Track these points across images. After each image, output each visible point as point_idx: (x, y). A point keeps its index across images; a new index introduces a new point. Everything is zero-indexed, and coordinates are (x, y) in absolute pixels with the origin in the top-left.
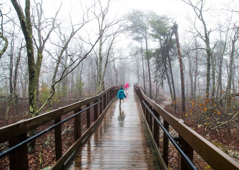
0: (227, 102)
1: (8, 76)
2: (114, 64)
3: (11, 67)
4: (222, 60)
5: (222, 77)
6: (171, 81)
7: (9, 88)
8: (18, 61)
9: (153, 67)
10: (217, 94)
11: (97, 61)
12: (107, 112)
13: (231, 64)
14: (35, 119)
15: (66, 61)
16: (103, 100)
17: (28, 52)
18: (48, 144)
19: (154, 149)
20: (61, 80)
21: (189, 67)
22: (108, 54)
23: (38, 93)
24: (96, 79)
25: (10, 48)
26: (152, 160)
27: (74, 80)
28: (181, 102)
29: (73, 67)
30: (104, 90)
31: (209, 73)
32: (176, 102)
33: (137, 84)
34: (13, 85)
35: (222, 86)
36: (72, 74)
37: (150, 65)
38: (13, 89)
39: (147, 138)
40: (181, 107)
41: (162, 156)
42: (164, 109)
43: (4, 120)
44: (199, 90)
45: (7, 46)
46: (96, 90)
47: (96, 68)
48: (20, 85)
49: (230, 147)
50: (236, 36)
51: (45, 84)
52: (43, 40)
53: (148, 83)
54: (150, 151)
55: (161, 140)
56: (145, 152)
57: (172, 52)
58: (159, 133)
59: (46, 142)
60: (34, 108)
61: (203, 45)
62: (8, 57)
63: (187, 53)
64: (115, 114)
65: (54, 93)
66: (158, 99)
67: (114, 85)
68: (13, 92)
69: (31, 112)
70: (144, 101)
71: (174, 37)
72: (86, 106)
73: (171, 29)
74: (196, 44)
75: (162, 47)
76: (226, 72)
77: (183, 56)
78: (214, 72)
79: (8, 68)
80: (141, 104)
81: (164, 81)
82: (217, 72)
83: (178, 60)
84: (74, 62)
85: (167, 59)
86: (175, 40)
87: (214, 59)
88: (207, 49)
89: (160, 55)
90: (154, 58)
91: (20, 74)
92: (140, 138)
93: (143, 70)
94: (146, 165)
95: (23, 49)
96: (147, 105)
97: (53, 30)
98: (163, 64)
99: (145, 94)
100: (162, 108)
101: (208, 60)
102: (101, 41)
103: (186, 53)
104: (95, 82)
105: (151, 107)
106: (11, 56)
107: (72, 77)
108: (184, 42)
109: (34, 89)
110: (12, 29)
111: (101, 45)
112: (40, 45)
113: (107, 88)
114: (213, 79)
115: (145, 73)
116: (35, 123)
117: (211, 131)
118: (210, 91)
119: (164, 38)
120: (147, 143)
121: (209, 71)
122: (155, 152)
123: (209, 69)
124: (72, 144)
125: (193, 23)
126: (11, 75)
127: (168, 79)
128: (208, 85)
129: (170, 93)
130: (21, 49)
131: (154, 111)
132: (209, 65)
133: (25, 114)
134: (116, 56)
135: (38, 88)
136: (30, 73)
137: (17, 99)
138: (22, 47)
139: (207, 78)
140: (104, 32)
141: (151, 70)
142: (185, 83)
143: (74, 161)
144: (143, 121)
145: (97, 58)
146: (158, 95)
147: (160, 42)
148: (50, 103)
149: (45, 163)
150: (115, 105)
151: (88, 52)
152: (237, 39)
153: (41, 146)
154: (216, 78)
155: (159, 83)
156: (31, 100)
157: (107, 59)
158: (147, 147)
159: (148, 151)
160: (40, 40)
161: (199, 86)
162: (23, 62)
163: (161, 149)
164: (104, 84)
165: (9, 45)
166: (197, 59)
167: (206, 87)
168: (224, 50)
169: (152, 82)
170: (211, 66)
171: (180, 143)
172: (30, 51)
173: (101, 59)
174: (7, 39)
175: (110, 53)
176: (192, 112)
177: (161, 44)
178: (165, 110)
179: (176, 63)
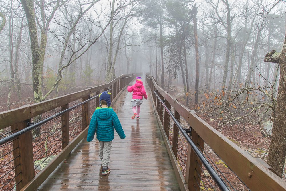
0: (244, 97)
1: (9, 59)
2: (126, 51)
3: (10, 48)
4: (244, 51)
5: (242, 70)
6: (184, 72)
7: (10, 72)
8: (19, 42)
9: (167, 56)
10: (235, 87)
11: (108, 47)
12: (117, 101)
13: (254, 55)
14: (40, 105)
15: (74, 45)
16: (113, 89)
17: (30, 32)
18: (54, 132)
19: (164, 140)
20: (68, 65)
21: (206, 58)
22: (119, 39)
23: (43, 78)
24: (107, 66)
25: (9, 26)
26: (161, 151)
27: (83, 67)
28: (194, 94)
29: (82, 51)
30: (115, 78)
31: (228, 65)
32: (189, 94)
33: (149, 74)
34: (14, 69)
35: (241, 80)
36: (81, 60)
37: (164, 53)
38: (14, 73)
39: (156, 129)
40: (194, 100)
41: (172, 147)
42: (176, 99)
43: (5, 107)
44: (215, 82)
45: (5, 24)
46: (106, 78)
47: (106, 55)
48: (22, 69)
49: (244, 144)
50: (264, 23)
51: (51, 70)
52: (47, 19)
53: (160, 74)
54: (160, 142)
55: (171, 132)
56: (155, 143)
57: (188, 40)
58: (169, 124)
59: (52, 131)
60: (39, 94)
61: (224, 32)
62: (6, 37)
63: (205, 42)
64: (125, 104)
65: (60, 79)
66: (170, 90)
67: (125, 73)
68: (15, 76)
69: (36, 99)
70: (156, 92)
71: (192, 23)
72: (95, 93)
73: (190, 13)
74: (216, 32)
75: (177, 34)
76: (247, 64)
77: (200, 45)
78: (233, 63)
79: (7, 49)
80: (152, 94)
81: (178, 71)
82: (236, 64)
83: (195, 49)
84: (83, 47)
85: (183, 48)
86: (193, 26)
87: (234, 49)
88: (228, 38)
89: (175, 44)
90: (168, 46)
91: (22, 57)
92: (149, 129)
93: (156, 59)
94: (155, 156)
95: (24, 28)
96: (159, 96)
97: (58, 8)
98: (178, 53)
99: (157, 84)
100: (174, 98)
101: (228, 50)
102: (112, 25)
103: (203, 41)
104: (105, 69)
105: (162, 98)
106: (10, 35)
107: (81, 63)
108: (203, 29)
109: (39, 74)
110: (9, 4)
111: (112, 28)
112: (44, 25)
113: (118, 76)
114: (231, 71)
115: (158, 63)
116: (40, 109)
117: (224, 127)
118: (227, 84)
119: (181, 24)
120: (157, 134)
121: (228, 62)
122: (165, 144)
123: (227, 60)
124: (80, 133)
125: (215, 7)
126: (11, 57)
127: (182, 70)
128: (225, 77)
129: (183, 85)
130: (21, 28)
131: (165, 101)
132: (228, 56)
133: (28, 101)
134: (128, 42)
135: (42, 74)
136: (33, 56)
137: (19, 84)
138: (22, 27)
139: (225, 70)
140: (115, 14)
141: (164, 60)
142: (200, 75)
143: (81, 149)
144: (154, 112)
145: (108, 43)
146: (170, 86)
147: (176, 29)
148: (56, 89)
149: (51, 152)
150: (126, 94)
151: (98, 36)
152: (265, 26)
153: (47, 134)
154: (234, 71)
155: (172, 73)
156: (35, 86)
157: (118, 45)
158: (157, 138)
159: (158, 142)
160: (43, 19)
161: (214, 78)
162: (25, 44)
163: (171, 141)
164: (114, 72)
165: (7, 23)
166: (215, 48)
167: (222, 80)
168: (248, 39)
169: (165, 72)
170: (230, 57)
171: (191, 135)
172: (32, 31)
173: (112, 45)
174: (4, 15)
175: (121, 39)
176: (205, 104)
177: (176, 31)
178: (176, 101)
179: (191, 53)
